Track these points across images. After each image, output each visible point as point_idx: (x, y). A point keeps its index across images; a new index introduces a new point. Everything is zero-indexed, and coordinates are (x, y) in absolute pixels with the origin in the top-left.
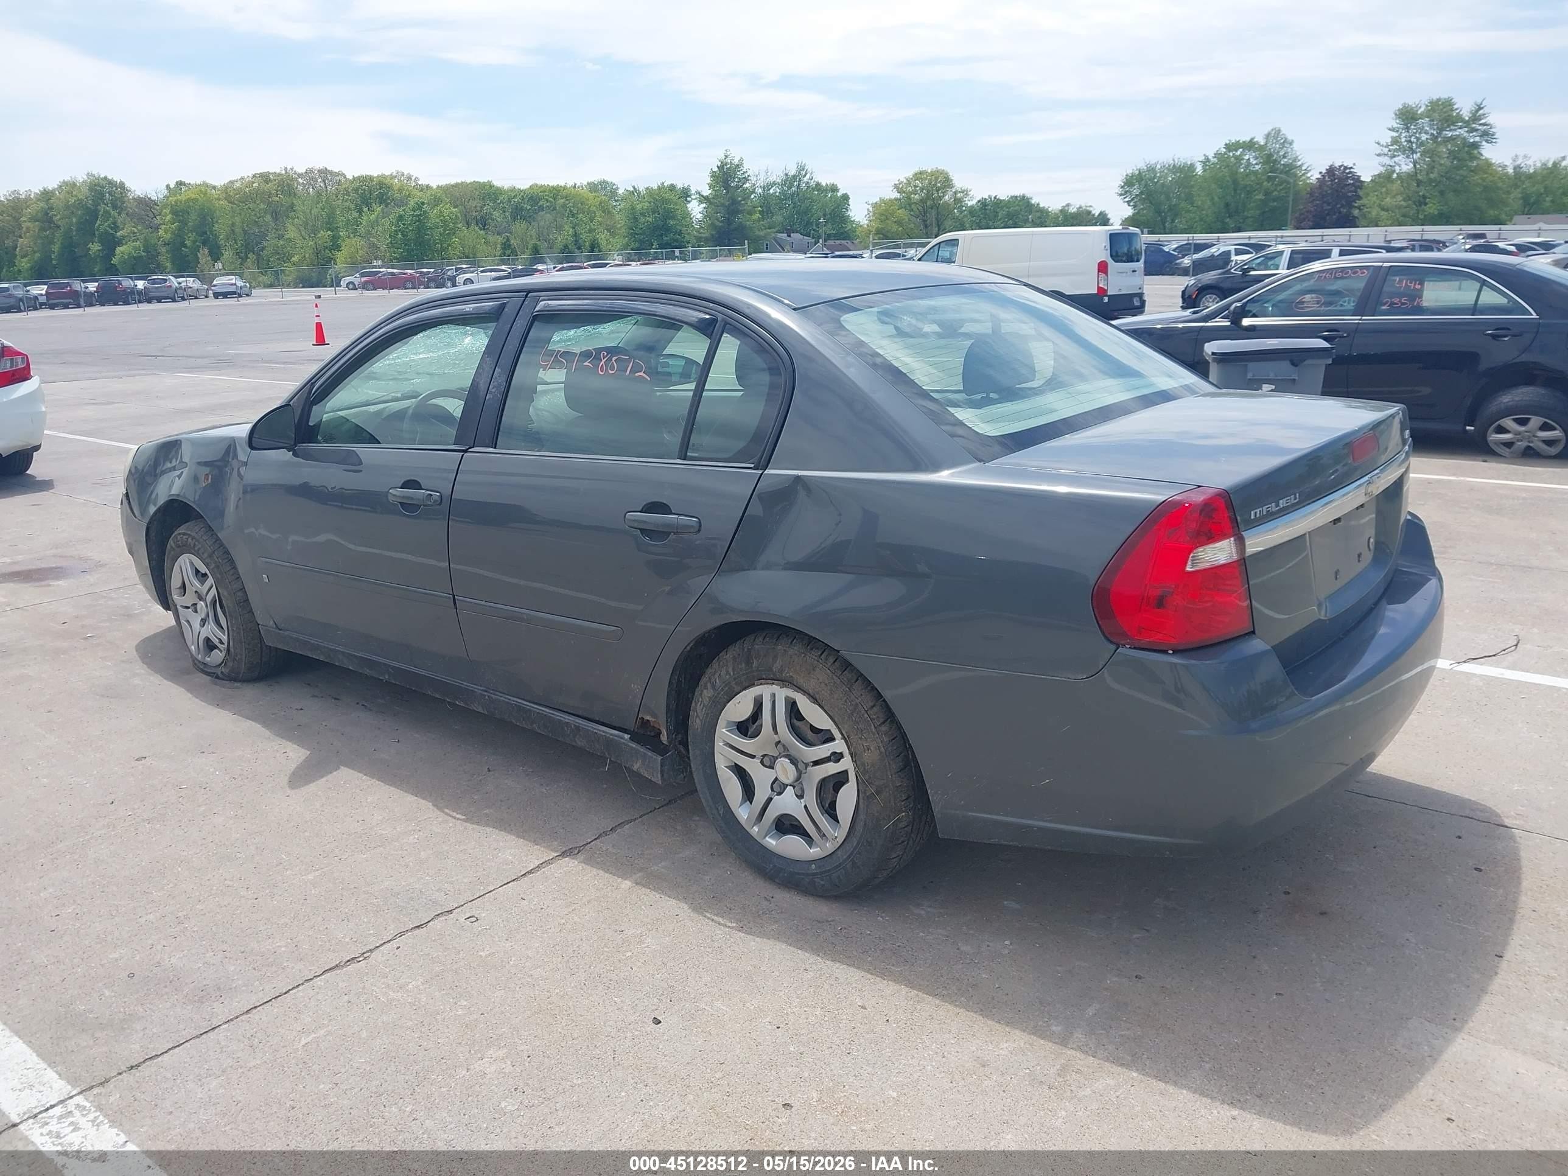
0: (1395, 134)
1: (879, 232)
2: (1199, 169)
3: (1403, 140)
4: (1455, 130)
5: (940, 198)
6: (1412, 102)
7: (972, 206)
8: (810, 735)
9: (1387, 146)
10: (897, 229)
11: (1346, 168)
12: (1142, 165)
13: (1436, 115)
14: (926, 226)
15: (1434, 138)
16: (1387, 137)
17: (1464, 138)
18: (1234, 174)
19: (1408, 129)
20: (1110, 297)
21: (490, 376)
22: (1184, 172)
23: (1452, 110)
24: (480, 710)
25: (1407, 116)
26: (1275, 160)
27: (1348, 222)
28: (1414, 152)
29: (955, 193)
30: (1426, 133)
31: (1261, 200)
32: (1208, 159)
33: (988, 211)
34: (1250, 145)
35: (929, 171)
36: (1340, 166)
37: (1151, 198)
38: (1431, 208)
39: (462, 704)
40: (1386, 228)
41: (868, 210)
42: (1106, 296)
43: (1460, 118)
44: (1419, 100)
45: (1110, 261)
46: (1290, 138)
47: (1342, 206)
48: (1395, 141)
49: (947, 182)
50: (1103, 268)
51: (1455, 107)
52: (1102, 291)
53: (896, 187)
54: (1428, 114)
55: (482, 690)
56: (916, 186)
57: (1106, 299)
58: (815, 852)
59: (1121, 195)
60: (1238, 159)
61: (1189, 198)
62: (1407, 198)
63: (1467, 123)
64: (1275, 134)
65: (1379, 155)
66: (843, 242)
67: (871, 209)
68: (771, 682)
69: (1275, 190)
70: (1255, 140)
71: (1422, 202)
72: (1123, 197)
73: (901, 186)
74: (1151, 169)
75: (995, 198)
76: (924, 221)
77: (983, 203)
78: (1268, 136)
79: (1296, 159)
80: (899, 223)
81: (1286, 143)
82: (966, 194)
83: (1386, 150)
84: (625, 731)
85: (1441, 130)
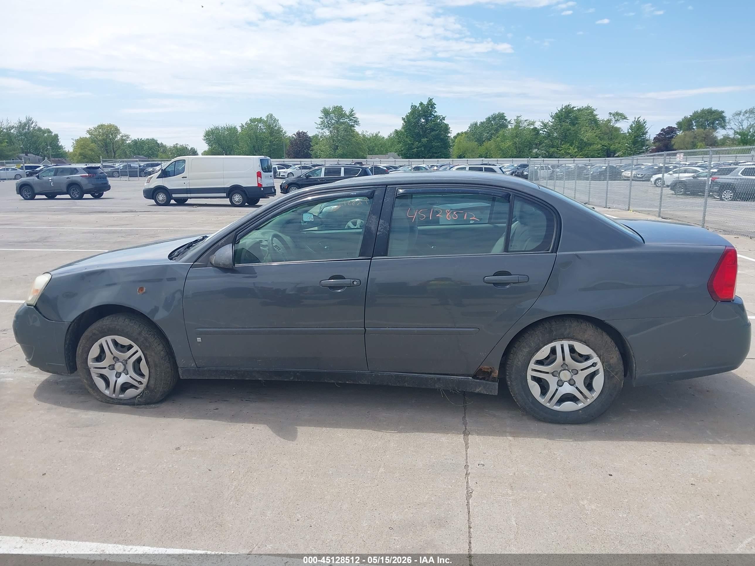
0: (322, 120)
1: (81, 154)
2: (239, 129)
3: (326, 122)
4: (344, 119)
5: (114, 139)
6: (327, 107)
7: (129, 143)
8: (579, 358)
9: (320, 125)
10: (91, 153)
11: (304, 133)
12: (212, 127)
13: (336, 113)
14: (107, 152)
15: (337, 122)
16: (319, 121)
17: (348, 123)
18: (255, 133)
19: (327, 118)
20: (263, 188)
21: (377, 224)
22: (232, 131)
23: (342, 111)
24: (365, 383)
25: (326, 113)
26: (272, 128)
27: (308, 156)
28: (330, 127)
29: (122, 136)
30: (334, 120)
31: (269, 145)
32: (243, 125)
33: (138, 146)
34: (260, 120)
35: (106, 125)
36: (302, 132)
37: (219, 142)
38: (339, 151)
39: (352, 382)
40: (325, 159)
41: (73, 143)
42: (262, 187)
43: (345, 114)
44: (330, 106)
45: (262, 172)
46: (277, 118)
47: (305, 149)
48: (323, 123)
49: (117, 131)
50: (259, 175)
51: (343, 110)
52: (260, 185)
53: (88, 132)
54: (333, 112)
55: (370, 373)
56: (99, 132)
57: (262, 189)
58: (581, 405)
59: (205, 140)
60: (257, 126)
61: (237, 142)
62: (330, 147)
63: (348, 117)
64: (271, 116)
65: (317, 128)
66: (60, 159)
67: (75, 143)
68: (562, 339)
69: (274, 141)
70: (262, 118)
71: (336, 148)
72: (205, 141)
73: (91, 131)
74: (217, 129)
75: (141, 139)
76: (106, 150)
77: (135, 142)
78: (268, 116)
79: (280, 128)
80: (92, 150)
81: (276, 121)
82: (128, 137)
83: (319, 126)
84: (469, 376)
85: (339, 119)
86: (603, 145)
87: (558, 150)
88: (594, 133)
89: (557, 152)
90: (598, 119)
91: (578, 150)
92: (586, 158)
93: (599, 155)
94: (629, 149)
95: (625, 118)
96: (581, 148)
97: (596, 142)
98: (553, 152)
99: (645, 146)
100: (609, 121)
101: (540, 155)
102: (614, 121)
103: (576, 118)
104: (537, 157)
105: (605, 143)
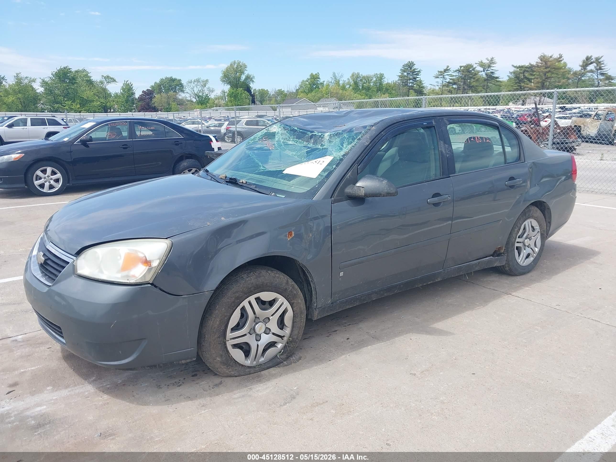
86: (101, 103)
87: (62, 105)
88: (92, 92)
89: (61, 107)
90: (92, 80)
91: (81, 106)
92: (89, 113)
93: (100, 111)
94: (123, 106)
95: (114, 81)
96: (83, 104)
97: (95, 100)
98: (58, 107)
99: (135, 104)
100: (102, 82)
101: (45, 110)
102: (106, 83)
103: (73, 79)
104: (44, 112)
105: (102, 100)
